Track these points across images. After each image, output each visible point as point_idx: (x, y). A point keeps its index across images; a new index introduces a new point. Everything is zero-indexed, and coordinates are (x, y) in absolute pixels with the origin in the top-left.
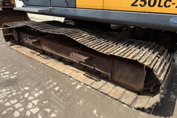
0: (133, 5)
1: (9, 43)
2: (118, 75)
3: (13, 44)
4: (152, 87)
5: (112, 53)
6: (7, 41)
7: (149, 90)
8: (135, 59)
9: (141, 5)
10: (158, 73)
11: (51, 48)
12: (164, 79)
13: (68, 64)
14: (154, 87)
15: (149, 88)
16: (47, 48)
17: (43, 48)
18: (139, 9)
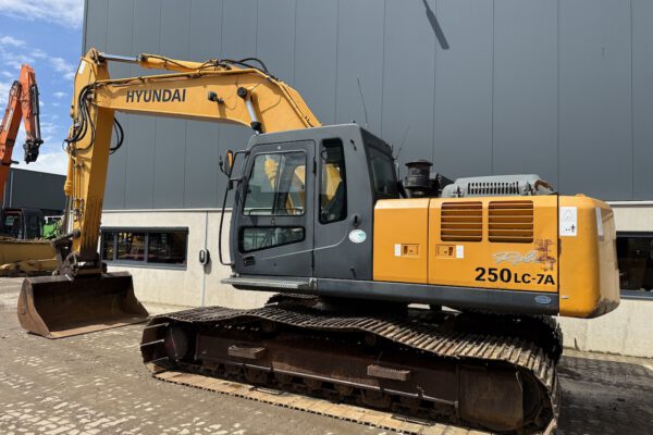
0: (478, 279)
1: (151, 366)
2: (473, 401)
3: (162, 369)
4: (537, 417)
5: (463, 354)
6: (146, 360)
7: (533, 424)
8: (502, 358)
9: (490, 279)
10: (542, 376)
11: (301, 365)
12: (553, 384)
13: (343, 402)
14: (541, 416)
15: (533, 419)
16: (287, 366)
17: (272, 368)
18: (488, 284)
